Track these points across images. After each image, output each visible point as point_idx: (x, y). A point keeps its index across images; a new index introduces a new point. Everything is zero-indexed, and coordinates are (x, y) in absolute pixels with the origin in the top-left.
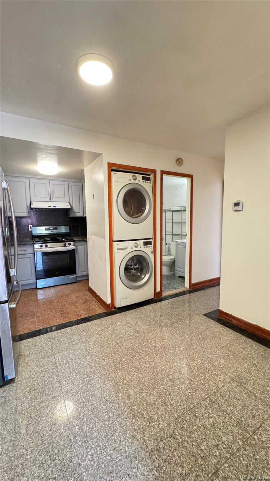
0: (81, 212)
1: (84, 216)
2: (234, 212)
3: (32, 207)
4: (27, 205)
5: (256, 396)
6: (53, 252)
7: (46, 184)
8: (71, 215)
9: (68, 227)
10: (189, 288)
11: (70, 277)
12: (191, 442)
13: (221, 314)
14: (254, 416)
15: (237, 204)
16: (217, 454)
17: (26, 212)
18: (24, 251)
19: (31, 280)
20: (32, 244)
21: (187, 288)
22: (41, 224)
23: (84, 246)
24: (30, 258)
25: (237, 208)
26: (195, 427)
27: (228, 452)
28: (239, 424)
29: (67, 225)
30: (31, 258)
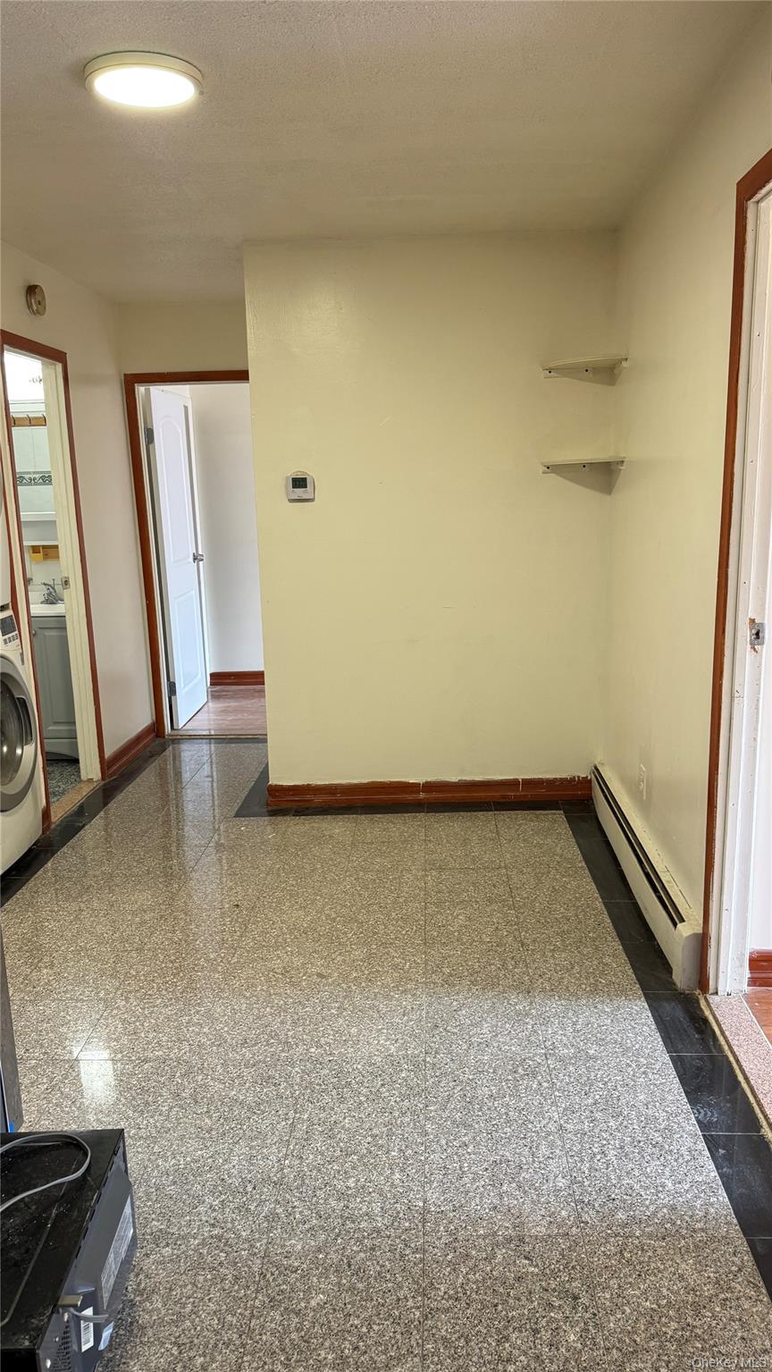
2: (290, 504)
5: (473, 869)
10: (103, 779)
12: (471, 945)
13: (279, 797)
14: (494, 886)
15: (299, 483)
16: (505, 933)
21: (90, 780)
25: (299, 492)
26: (456, 934)
27: (511, 925)
28: (490, 901)
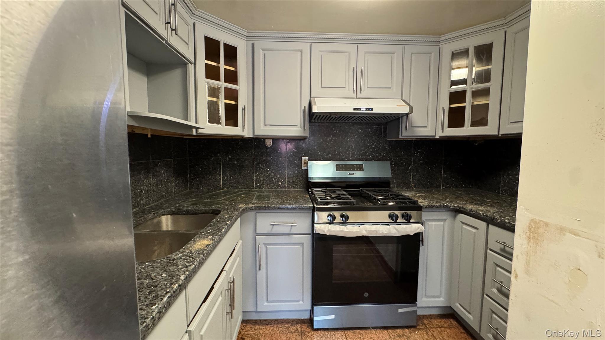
0: (429, 127)
1: (437, 137)
3: (315, 109)
4: (303, 108)
6: (363, 236)
7: (348, 52)
8: (405, 134)
9: (387, 165)
11: (400, 311)
17: (299, 125)
18: (290, 227)
19: (301, 302)
20: (310, 208)
22: (327, 155)
23: (442, 223)
24: (302, 244)
29: (386, 160)
30: (305, 245)
